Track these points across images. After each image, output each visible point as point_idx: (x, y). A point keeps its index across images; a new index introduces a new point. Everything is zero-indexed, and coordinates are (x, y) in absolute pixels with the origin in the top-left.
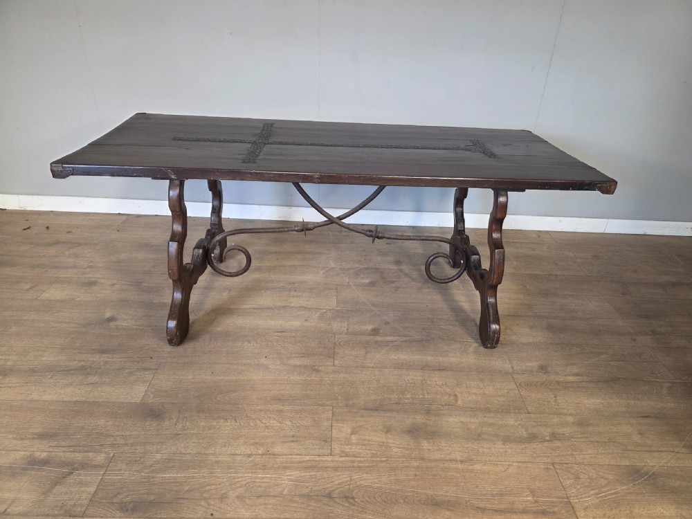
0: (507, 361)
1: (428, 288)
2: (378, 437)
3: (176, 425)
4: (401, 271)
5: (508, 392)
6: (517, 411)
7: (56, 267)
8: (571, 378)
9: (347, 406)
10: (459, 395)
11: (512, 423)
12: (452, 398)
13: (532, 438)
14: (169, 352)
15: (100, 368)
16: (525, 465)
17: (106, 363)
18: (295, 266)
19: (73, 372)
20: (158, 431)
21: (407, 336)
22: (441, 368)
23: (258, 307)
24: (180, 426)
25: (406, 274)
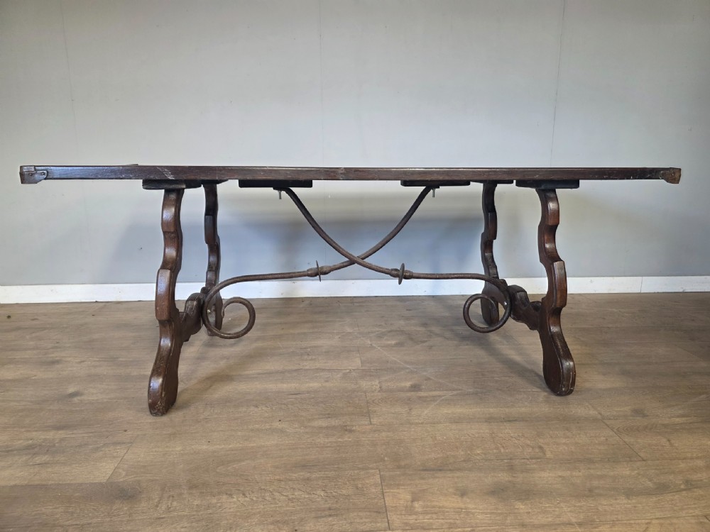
0: (590, 406)
1: (467, 345)
2: (452, 502)
3: (157, 506)
4: (431, 331)
5: (607, 440)
6: (628, 459)
7: (12, 350)
8: (678, 420)
9: (399, 467)
10: (545, 447)
11: (628, 473)
12: (537, 450)
13: (662, 489)
14: (150, 423)
15: (54, 446)
16: (668, 522)
17: (62, 440)
18: (304, 333)
19: (15, 452)
20: (130, 515)
21: (457, 390)
22: (511, 419)
23: (265, 372)
24: (164, 507)
25: (437, 335)
